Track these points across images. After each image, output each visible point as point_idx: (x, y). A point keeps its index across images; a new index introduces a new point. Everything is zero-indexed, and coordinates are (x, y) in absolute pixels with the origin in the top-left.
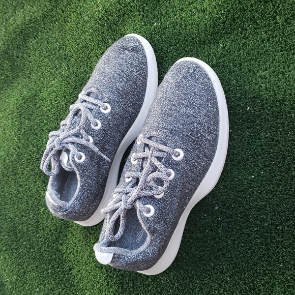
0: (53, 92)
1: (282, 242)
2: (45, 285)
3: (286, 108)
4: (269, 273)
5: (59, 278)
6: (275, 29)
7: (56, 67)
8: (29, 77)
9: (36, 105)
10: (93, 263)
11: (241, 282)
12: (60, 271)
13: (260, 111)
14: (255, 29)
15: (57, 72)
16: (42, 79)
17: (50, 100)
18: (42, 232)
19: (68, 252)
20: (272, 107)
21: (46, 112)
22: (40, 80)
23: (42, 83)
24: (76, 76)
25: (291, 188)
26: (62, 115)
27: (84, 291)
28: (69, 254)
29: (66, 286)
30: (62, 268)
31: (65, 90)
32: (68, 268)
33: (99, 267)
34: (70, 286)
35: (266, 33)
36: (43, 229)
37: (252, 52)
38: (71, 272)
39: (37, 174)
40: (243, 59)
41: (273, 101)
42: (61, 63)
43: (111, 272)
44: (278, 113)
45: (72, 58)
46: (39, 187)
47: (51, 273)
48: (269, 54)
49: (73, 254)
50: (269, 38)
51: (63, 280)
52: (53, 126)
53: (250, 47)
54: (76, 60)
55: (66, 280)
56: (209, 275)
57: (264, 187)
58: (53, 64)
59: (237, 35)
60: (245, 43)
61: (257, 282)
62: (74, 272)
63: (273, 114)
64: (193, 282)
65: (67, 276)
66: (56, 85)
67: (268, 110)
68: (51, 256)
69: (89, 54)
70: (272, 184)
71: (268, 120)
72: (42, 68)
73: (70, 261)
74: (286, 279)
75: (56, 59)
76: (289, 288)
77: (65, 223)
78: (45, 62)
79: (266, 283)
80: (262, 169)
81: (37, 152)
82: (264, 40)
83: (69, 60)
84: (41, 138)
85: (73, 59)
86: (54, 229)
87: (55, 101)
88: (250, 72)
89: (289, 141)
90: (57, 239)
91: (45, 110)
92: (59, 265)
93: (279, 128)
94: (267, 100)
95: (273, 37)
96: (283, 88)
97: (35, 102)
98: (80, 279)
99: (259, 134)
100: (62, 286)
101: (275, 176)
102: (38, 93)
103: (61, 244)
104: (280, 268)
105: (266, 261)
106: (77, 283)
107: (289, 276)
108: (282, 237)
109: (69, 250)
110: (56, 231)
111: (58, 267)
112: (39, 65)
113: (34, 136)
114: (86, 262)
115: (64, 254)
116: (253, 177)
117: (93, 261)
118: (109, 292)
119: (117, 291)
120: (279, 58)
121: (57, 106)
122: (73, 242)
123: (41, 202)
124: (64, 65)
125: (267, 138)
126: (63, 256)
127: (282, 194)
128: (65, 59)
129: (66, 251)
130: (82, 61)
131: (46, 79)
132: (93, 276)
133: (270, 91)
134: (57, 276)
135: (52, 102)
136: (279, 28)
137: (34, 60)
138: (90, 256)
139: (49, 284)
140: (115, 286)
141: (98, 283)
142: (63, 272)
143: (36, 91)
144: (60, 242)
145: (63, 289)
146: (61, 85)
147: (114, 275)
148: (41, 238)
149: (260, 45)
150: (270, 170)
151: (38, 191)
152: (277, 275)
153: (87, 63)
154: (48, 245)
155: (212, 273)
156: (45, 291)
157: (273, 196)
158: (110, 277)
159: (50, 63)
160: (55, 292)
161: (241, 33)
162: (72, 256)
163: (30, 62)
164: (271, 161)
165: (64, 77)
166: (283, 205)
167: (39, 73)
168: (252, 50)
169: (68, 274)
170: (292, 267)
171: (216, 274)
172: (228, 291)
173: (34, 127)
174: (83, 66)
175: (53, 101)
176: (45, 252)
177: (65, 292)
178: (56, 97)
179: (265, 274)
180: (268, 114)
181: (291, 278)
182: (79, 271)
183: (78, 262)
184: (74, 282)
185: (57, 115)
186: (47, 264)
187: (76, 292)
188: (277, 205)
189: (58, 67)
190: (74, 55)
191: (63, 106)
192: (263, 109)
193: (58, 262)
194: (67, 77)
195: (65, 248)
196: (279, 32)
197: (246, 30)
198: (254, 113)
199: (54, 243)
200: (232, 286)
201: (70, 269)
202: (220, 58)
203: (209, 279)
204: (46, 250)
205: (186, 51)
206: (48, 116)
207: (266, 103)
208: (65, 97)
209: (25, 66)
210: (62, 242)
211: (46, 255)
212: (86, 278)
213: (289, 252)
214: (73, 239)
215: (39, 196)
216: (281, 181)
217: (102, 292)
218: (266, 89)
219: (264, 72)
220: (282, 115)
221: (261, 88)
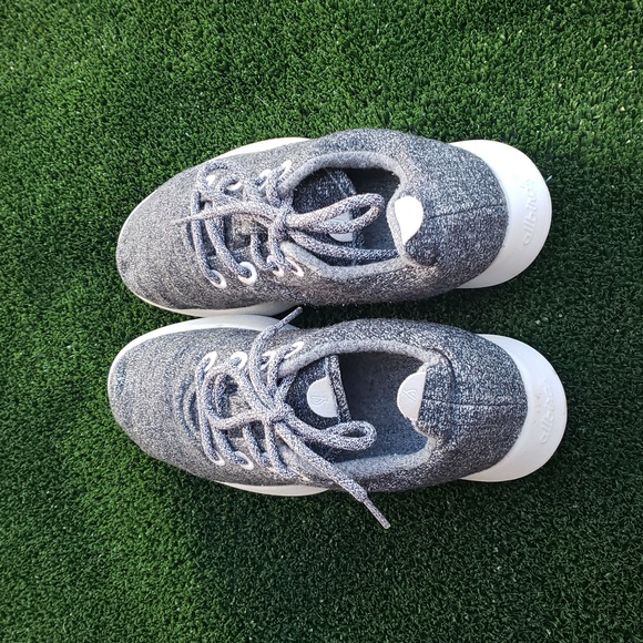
0: (73, 88)
1: (585, 458)
2: (8, 526)
3: (633, 187)
4: (545, 521)
5: (44, 512)
6: (626, 20)
7: (86, 30)
8: (11, 46)
9: (24, 112)
10: (140, 481)
11: (483, 537)
12: (49, 496)
13: (575, 187)
14: (583, 13)
15: (89, 43)
16: (46, 55)
17: (65, 106)
18: (13, 405)
19: (77, 454)
20: (602, 181)
21: (51, 132)
22: (40, 56)
23: (46, 64)
24: (138, 59)
26: (91, 144)
27: (107, 543)
28: (76, 459)
29: (61, 530)
30: (56, 490)
31: (105, 88)
32: (71, 491)
33: (156, 491)
34: (74, 530)
35: (604, 24)
36: (17, 400)
37: (571, 60)
38: (78, 500)
39: (13, 272)
40: (549, 73)
41: (606, 169)
42: (102, 24)
43: (185, 502)
44: (614, 194)
45: (131, 15)
46: (14, 304)
47: (27, 499)
48: (607, 71)
49: (89, 459)
50: (611, 37)
51: (55, 516)
52: (66, 167)
53: (564, 51)
54: (141, 22)
55: (63, 515)
56: (412, 518)
57: (560, 345)
58: (80, 23)
59: (540, 19)
60: (556, 39)
61: (518, 537)
62: (86, 500)
63: (602, 195)
64: (375, 532)
65: (66, 507)
66: (82, 72)
67: (594, 187)
68: (31, 463)
69: (176, 11)
70: (577, 339)
71: (590, 207)
72: (51, 29)
73: (78, 475)
74: (583, 533)
75: (88, 13)
76: (587, 553)
77: (75, 389)
78: (60, 17)
79: (537, 540)
80: (560, 307)
81: (18, 223)
82: (598, 39)
83: (122, 19)
84: (31, 191)
85: (132, 18)
86: (44, 402)
87: (77, 108)
88: (562, 102)
89: (629, 255)
90: (49, 423)
91: (47, 126)
92: (49, 482)
93: (611, 226)
94: (594, 164)
95: (619, 36)
96: (631, 144)
97: (22, 106)
98: (101, 516)
99: (564, 235)
100: (54, 528)
101: (588, 323)
102: (33, 86)
103: (59, 436)
104: (574, 512)
105: (542, 495)
106: (91, 524)
107: (591, 528)
108: (585, 449)
109: (79, 449)
110: (51, 406)
111: (45, 488)
112: (44, 20)
113: (13, 185)
114: (120, 479)
115: (63, 458)
116: (538, 322)
117: (141, 477)
118: (176, 544)
119: (196, 545)
120: (626, 80)
121: (80, 121)
122: (91, 433)
123: (16, 338)
124: (108, 29)
125: (581, 244)
126: (60, 463)
127: (597, 362)
128: (113, 15)
129: (72, 452)
130: (157, 26)
131: (56, 56)
132: (136, 509)
133: (602, 148)
134: (41, 507)
135: (68, 111)
136: (636, 19)
137: (32, 7)
138: (134, 466)
139: (19, 523)
140: (192, 532)
141: (150, 524)
142: (57, 498)
143: (28, 82)
144: (57, 431)
145: (55, 537)
146: (97, 74)
147: (192, 508)
148: (7, 419)
149: (588, 48)
150: (578, 311)
151: (10, 311)
152: (562, 526)
153: (169, 32)
154: (25, 437)
155: (418, 514)
156: (6, 538)
157: (578, 364)
158: (183, 513)
159: (72, 20)
160: (32, 542)
161: (550, 18)
162: (84, 464)
163: (18, 10)
164: (585, 293)
165: (106, 56)
166: (595, 385)
167: (41, 41)
168: (570, 55)
169: (70, 504)
170: (597, 510)
171: (427, 517)
172: (453, 553)
173: (16, 164)
174: (159, 37)
175: (70, 108)
176: (16, 452)
177: (59, 542)
178: (81, 100)
179: (535, 522)
180: (592, 196)
181: (594, 532)
182: (101, 498)
183: (99, 477)
184: (83, 522)
185: (79, 143)
186: (19, 480)
187: (87, 543)
188: (584, 383)
189: (91, 31)
190: (138, 10)
191: (96, 122)
192: (583, 183)
193: (47, 477)
194: (113, 56)
195: (67, 445)
196: (634, 28)
197: (562, 12)
198: (563, 189)
199: (40, 433)
200: (463, 544)
201: (76, 494)
202: (498, 63)
203: (411, 526)
204: (19, 448)
206: (54, 141)
207: (591, 172)
208: (104, 103)
209: (5, 17)
210: (60, 431)
211: (16, 457)
212: (118, 514)
213: (596, 480)
214: (94, 427)
215: (13, 325)
216: (598, 335)
217: (158, 546)
218: (595, 142)
219: (592, 105)
220: (622, 201)
221: (584, 140)
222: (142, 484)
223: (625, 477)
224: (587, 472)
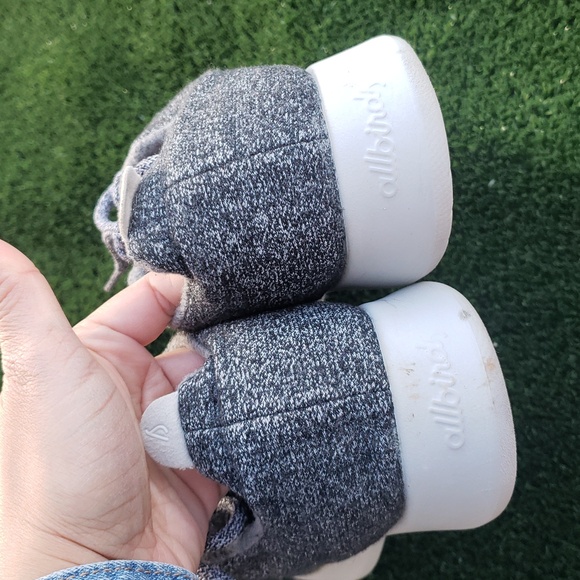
13: (519, 194)
20: (550, 190)
25: (558, 394)
37: (525, 45)
40: (503, 59)
44: (562, 205)
53: (521, 33)
60: (512, 20)
63: (548, 206)
67: (540, 196)
71: (534, 219)
88: (512, 94)
93: (557, 244)
94: (541, 169)
99: (505, 251)
101: (526, 357)
133: (552, 150)
149: (547, 31)
150: (515, 341)
168: (526, 39)
180: (537, 205)
192: (529, 191)
198: (504, 196)
202: (445, 47)
205: (366, 17)
207: (537, 178)
213: (524, 542)
216: (536, 371)
218: (545, 141)
219: (545, 98)
220: (570, 214)
221: (532, 140)
223: (557, 545)
224: (516, 531)
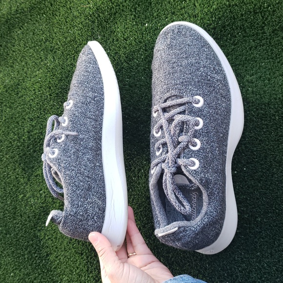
0: (37, 82)
1: (260, 232)
2: (20, 270)
3: (271, 111)
4: (246, 261)
5: (35, 263)
6: (263, 38)
7: (41, 58)
8: (12, 66)
9: (18, 93)
10: (73, 249)
11: (220, 269)
12: (36, 256)
13: (246, 112)
14: (244, 37)
15: (42, 63)
16: (25, 69)
17: (34, 90)
18: (20, 218)
19: (47, 238)
20: (257, 110)
21: (29, 101)
22: (23, 70)
23: (26, 73)
24: (63, 68)
25: (271, 183)
26: (46, 105)
27: (61, 276)
28: (46, 240)
29: (42, 271)
30: (39, 254)
31: (50, 82)
32: (45, 254)
33: (79, 253)
34: (47, 271)
35: (254, 41)
36: (21, 216)
37: (240, 57)
38: (48, 258)
39: (17, 161)
40: (232, 64)
41: (259, 104)
42: (47, 55)
43: (91, 258)
44: (263, 115)
45: (59, 50)
46: (18, 174)
47: (28, 258)
48: (256, 61)
49: (52, 240)
50: (257, 46)
51: (39, 265)
52: (36, 116)
53: (238, 53)
54: (63, 53)
55: (43, 265)
56: (189, 262)
57: (246, 182)
58: (38, 55)
59: (226, 41)
60: (234, 48)
61: (235, 269)
62: (52, 258)
63: (258, 115)
64: (173, 269)
65: (44, 261)
66: (40, 75)
67: (254, 112)
68: (28, 242)
69: (76, 48)
70: (253, 179)
71: (253, 121)
72: (27, 58)
73: (48, 247)
74: (262, 266)
75: (41, 51)
76: (265, 275)
77: (44, 210)
78: (30, 53)
79: (243, 270)
80: (244, 165)
81: (18, 140)
82: (252, 47)
83: (55, 52)
84: (22, 127)
85: (59, 52)
86: (32, 216)
87: (39, 91)
88: (238, 76)
89: (272, 141)
90: (35, 225)
91: (28, 99)
92: (36, 251)
93: (263, 129)
94: (253, 103)
95: (260, 46)
96: (268, 93)
97: (17, 91)
98: (58, 264)
100: (39, 271)
101: (257, 172)
102: (21, 82)
103: (39, 230)
104: (258, 256)
105: (244, 249)
106: (54, 268)
108: (261, 228)
109: (48, 236)
110: (35, 218)
111: (35, 253)
112: (24, 55)
113: (15, 124)
114: (65, 248)
115: (42, 240)
116: (236, 172)
117: (73, 247)
118: (89, 277)
119: (97, 277)
120: (265, 65)
121: (41, 96)
122: (52, 229)
123: (20, 189)
124: (50, 57)
125: (251, 137)
126: (40, 242)
127: (262, 189)
128: (51, 51)
129: (45, 237)
130: (69, 54)
131: (30, 69)
132: (72, 261)
133: (256, 95)
134: (33, 261)
135: (35, 92)
136: (267, 38)
137: (19, 50)
138: (70, 243)
139: (25, 269)
140: (95, 271)
141: (78, 268)
142: (39, 257)
143: (19, 81)
144: (38, 228)
145: (40, 274)
146: (46, 76)
147: (94, 260)
148: (18, 224)
149: (247, 52)
150: (252, 167)
151: (17, 178)
152: (253, 263)
153: (74, 57)
154: (25, 231)
155: (191, 260)
156: (20, 275)
157: (254, 190)
158: (91, 263)
159: (35, 54)
160: (30, 277)
161: (230, 40)
162: (50, 242)
163: (14, 51)
164: (254, 158)
165: (49, 68)
166: (262, 199)
167: (23, 63)
169: (45, 260)
170: (268, 255)
171: (195, 261)
172: (207, 277)
173: (16, 115)
174: (70, 59)
175: (37, 91)
176: (22, 238)
177: (42, 276)
178: (41, 87)
179: (242, 261)
180: (253, 116)
181: (267, 265)
182: (58, 257)
183: (56, 248)
184: (51, 267)
185: (41, 105)
186: (24, 250)
187: (53, 277)
188: (258, 199)
189: (43, 58)
190: (61, 48)
191: (47, 96)
192: (249, 111)
193: (35, 248)
194: (52, 68)
195: (43, 234)
196: (267, 42)
197: (235, 37)
199: (32, 229)
200: (211, 273)
201: (48, 255)
203: (188, 265)
204: (23, 236)
206: (30, 105)
207: (252, 106)
208: (50, 88)
209: (9, 55)
210: (40, 228)
211: (22, 240)
212: (65, 263)
213: (266, 242)
214: (53, 226)
215: (18, 183)
216: (262, 177)
217: (82, 277)
218: (253, 92)
219: (251, 76)
220: (266, 117)
221: (248, 92)
222: (73, 250)
223: (279, 240)
224: (263, 238)
